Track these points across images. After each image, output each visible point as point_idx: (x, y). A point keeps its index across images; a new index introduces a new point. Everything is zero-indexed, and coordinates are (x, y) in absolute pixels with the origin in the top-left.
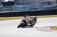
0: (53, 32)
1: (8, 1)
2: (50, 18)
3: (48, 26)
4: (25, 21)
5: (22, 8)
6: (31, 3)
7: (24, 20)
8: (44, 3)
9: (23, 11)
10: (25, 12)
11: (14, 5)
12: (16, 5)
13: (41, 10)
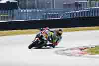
0: (84, 57)
1: (5, 2)
2: (80, 32)
3: (76, 46)
4: (40, 37)
5: (31, 14)
6: (46, 5)
7: (39, 34)
8: (69, 5)
9: (32, 20)
10: (35, 21)
11: (17, 9)
12: (19, 9)
13: (63, 18)
